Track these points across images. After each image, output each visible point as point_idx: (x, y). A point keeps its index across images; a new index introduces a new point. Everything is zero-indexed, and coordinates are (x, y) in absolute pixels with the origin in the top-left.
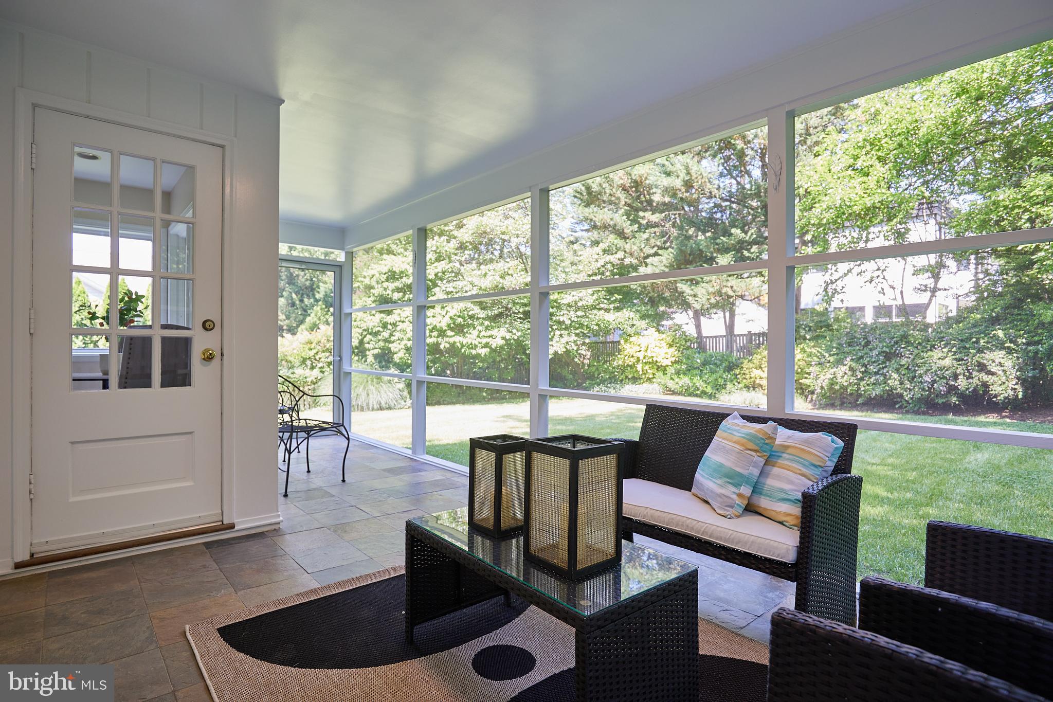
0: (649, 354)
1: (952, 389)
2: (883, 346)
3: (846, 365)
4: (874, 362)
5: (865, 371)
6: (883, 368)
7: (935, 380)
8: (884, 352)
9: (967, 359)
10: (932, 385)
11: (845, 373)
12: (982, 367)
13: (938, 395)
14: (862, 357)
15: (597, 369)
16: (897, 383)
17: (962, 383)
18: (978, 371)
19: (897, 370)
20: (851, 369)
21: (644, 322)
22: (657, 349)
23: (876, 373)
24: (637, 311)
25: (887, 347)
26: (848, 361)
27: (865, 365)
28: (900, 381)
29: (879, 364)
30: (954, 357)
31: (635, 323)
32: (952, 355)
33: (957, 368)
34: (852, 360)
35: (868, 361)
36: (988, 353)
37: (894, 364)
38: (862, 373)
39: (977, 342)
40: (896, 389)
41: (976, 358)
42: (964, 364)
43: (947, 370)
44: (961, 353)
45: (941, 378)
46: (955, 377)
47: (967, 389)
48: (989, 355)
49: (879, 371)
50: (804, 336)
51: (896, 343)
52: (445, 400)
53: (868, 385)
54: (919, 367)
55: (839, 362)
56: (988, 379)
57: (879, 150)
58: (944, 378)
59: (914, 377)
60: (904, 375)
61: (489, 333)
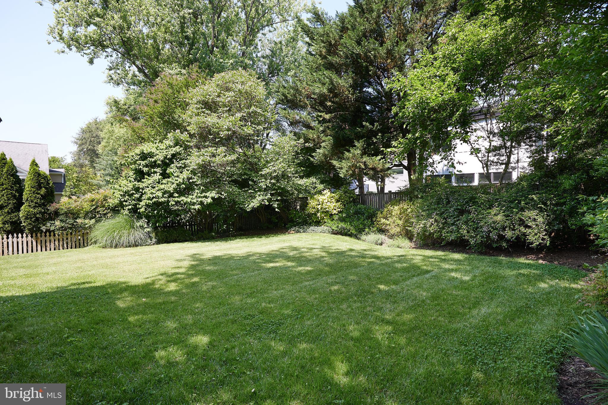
0: (324, 206)
1: (501, 238)
2: (458, 205)
3: (433, 218)
4: (452, 216)
5: (445, 223)
6: (457, 220)
7: (490, 230)
8: (458, 209)
9: (512, 216)
10: (489, 234)
11: (432, 224)
12: (522, 223)
13: (493, 241)
14: (443, 213)
15: (295, 216)
16: (465, 231)
17: (509, 234)
18: (519, 225)
19: (466, 223)
20: (436, 221)
21: (322, 186)
22: (328, 204)
23: (453, 224)
24: (319, 178)
25: (460, 206)
26: (434, 216)
27: (445, 218)
28: (467, 230)
29: (455, 218)
30: (503, 214)
31: (317, 186)
32: (503, 212)
33: (506, 222)
34: (437, 214)
35: (447, 216)
36: (527, 211)
37: (464, 218)
38: (443, 224)
39: (519, 203)
40: (465, 236)
41: (518, 215)
42: (510, 219)
43: (498, 224)
44: (508, 211)
45: (494, 230)
46: (504, 229)
47: (512, 238)
48: (527, 213)
49: (455, 222)
50: (417, 195)
51: (467, 202)
52: (181, 239)
53: (447, 232)
54: (481, 221)
55: (429, 216)
56: (525, 231)
57: (453, 63)
58: (496, 229)
59: (477, 228)
60: (470, 226)
61: (204, 194)
